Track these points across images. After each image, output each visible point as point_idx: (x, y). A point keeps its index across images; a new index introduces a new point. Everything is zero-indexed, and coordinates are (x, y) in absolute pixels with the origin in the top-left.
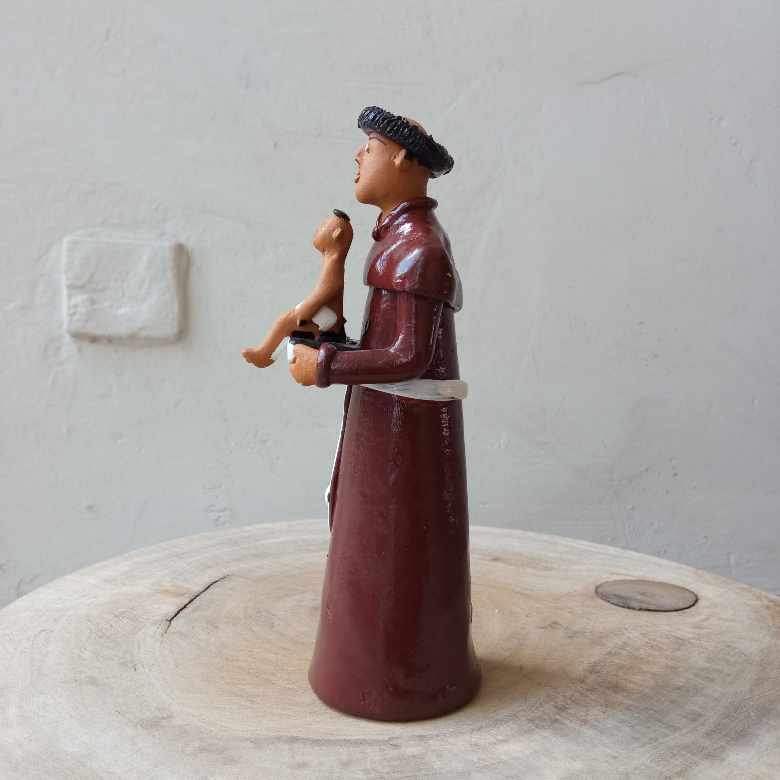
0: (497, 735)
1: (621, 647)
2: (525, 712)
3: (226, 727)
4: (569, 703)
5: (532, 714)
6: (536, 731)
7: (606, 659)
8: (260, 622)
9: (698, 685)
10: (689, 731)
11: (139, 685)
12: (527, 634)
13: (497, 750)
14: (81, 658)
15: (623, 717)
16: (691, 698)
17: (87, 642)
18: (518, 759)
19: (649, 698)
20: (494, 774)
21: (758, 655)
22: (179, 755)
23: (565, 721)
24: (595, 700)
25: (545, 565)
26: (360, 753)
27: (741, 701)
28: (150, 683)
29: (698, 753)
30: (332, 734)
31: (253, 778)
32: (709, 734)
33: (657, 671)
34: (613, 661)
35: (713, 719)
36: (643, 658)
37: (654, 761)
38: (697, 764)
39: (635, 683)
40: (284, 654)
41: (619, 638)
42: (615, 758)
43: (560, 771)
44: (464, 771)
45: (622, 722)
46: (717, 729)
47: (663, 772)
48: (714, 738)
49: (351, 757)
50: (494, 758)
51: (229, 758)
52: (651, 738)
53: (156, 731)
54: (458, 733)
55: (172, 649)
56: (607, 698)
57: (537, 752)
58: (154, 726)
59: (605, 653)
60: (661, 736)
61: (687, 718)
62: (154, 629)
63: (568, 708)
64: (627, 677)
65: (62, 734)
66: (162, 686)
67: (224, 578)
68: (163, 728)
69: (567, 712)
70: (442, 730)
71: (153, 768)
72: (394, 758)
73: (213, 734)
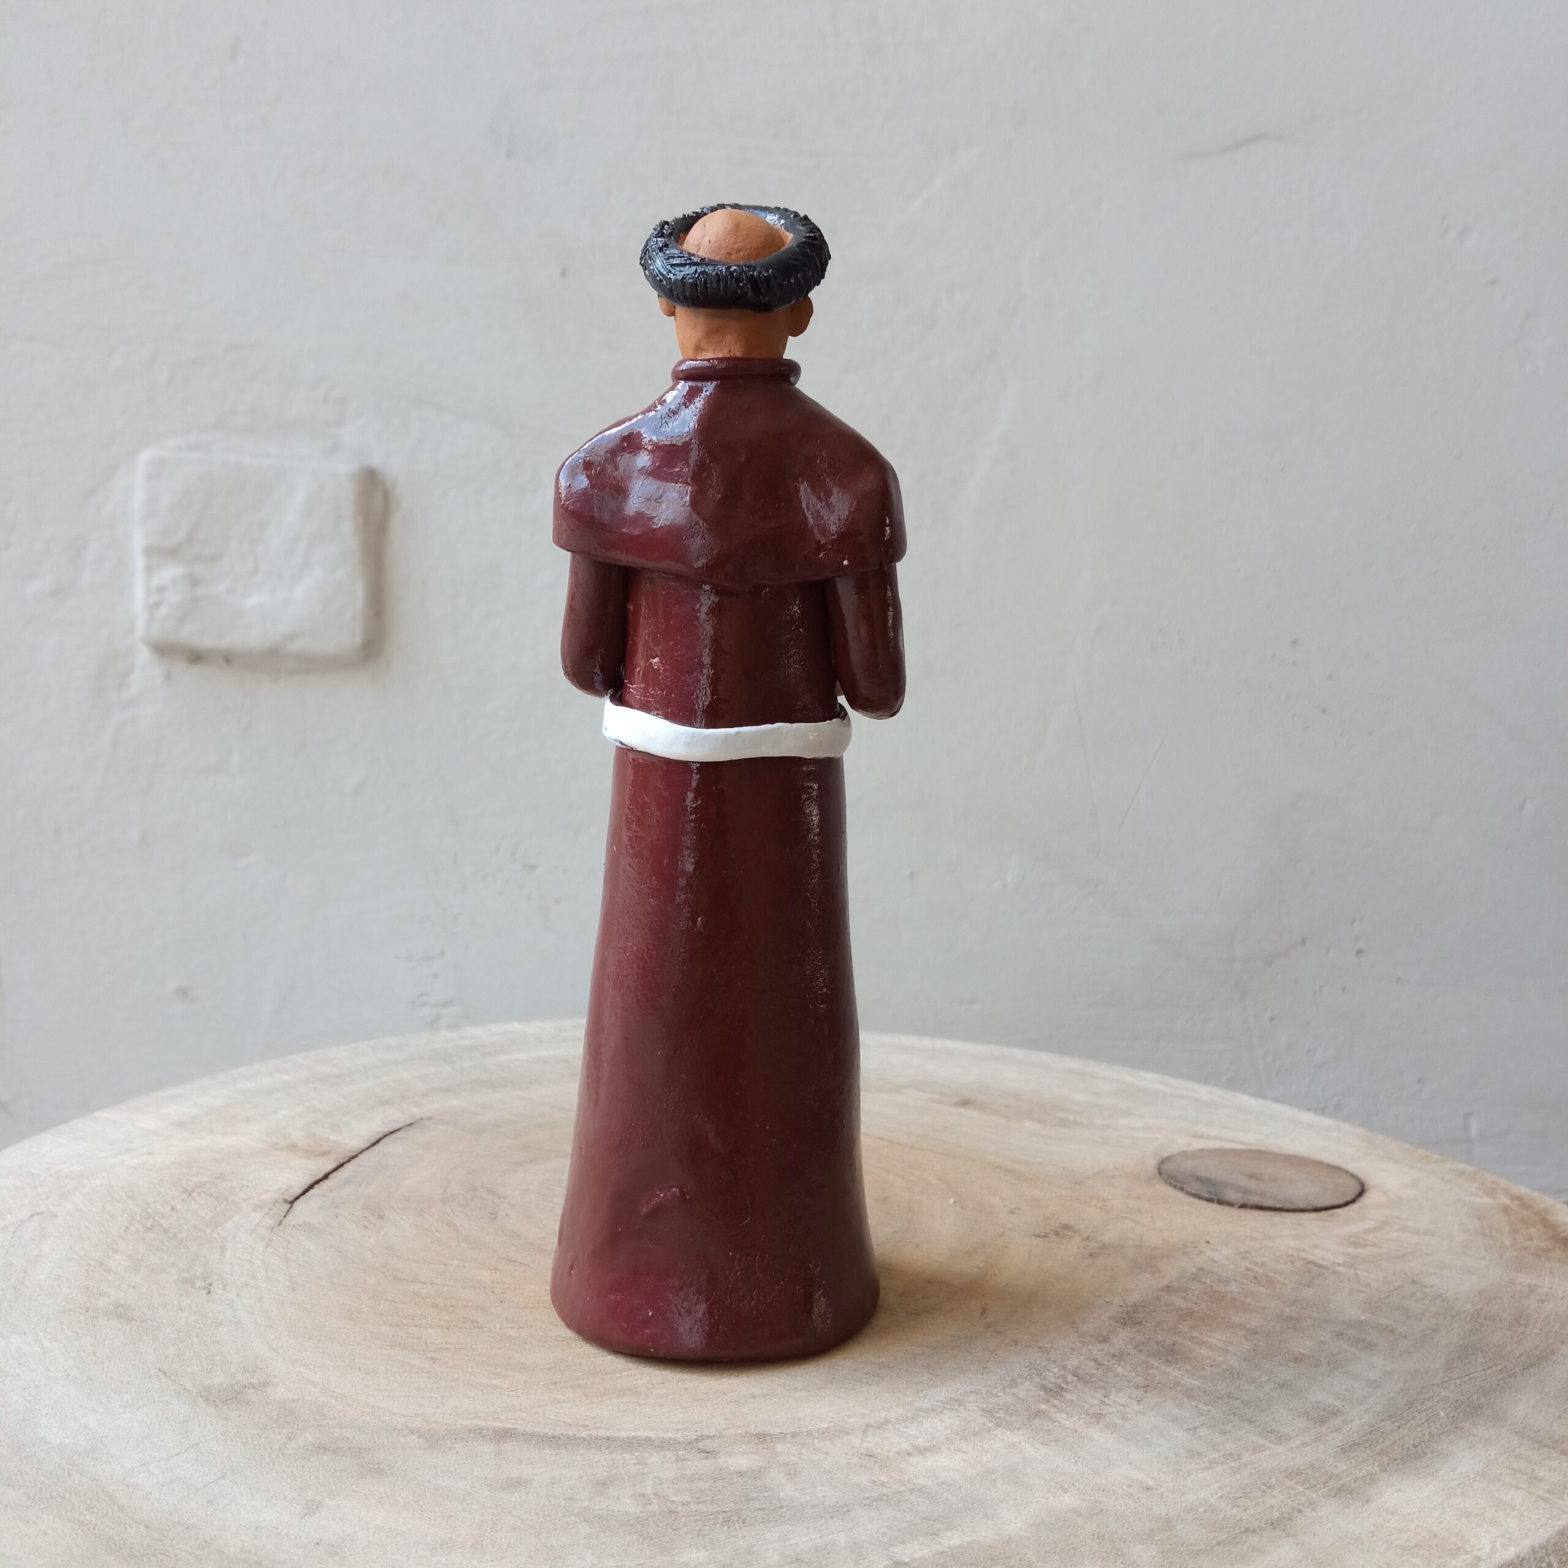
0: (916, 1438)
1: (1194, 1277)
2: (979, 1396)
3: (373, 1407)
4: (1070, 1380)
5: (993, 1400)
6: (994, 1433)
7: (1158, 1299)
8: (472, 1209)
9: (1339, 1353)
10: (1306, 1443)
11: (213, 1322)
12: (1006, 1247)
13: (912, 1466)
14: (104, 1267)
15: (1176, 1411)
16: (1320, 1379)
17: (121, 1238)
18: (951, 1485)
19: (1235, 1376)
20: (900, 1511)
21: (1471, 1300)
23: (1058, 1414)
24: (1125, 1376)
25: (1062, 1115)
26: (635, 1464)
27: (1423, 1388)
28: (235, 1320)
29: (1318, 1486)
30: (586, 1426)
31: (414, 1506)
32: (1346, 1450)
33: (1258, 1324)
34: (1173, 1303)
35: (1360, 1420)
36: (1234, 1299)
37: (1227, 1497)
38: (1313, 1506)
39: (1211, 1347)
40: (510, 1271)
41: (1191, 1259)
42: (1149, 1489)
43: (1032, 1509)
44: (838, 1505)
45: (1173, 1421)
46: (1366, 1440)
47: (1241, 1520)
48: (1356, 1458)
49: (615, 1471)
50: (903, 1482)
51: (372, 1466)
52: (1227, 1452)
53: (233, 1410)
54: (836, 1430)
55: (289, 1256)
56: (1148, 1374)
57: (991, 1472)
58: (230, 1401)
59: (1159, 1286)
60: (1248, 1449)
61: (1308, 1416)
62: (257, 1216)
63: (1066, 1391)
64: (1195, 1335)
65: (46, 1409)
66: (258, 1325)
67: (413, 1124)
68: (247, 1406)
69: (1064, 1397)
70: (806, 1424)
71: (218, 1479)
72: (702, 1475)
73: (347, 1419)
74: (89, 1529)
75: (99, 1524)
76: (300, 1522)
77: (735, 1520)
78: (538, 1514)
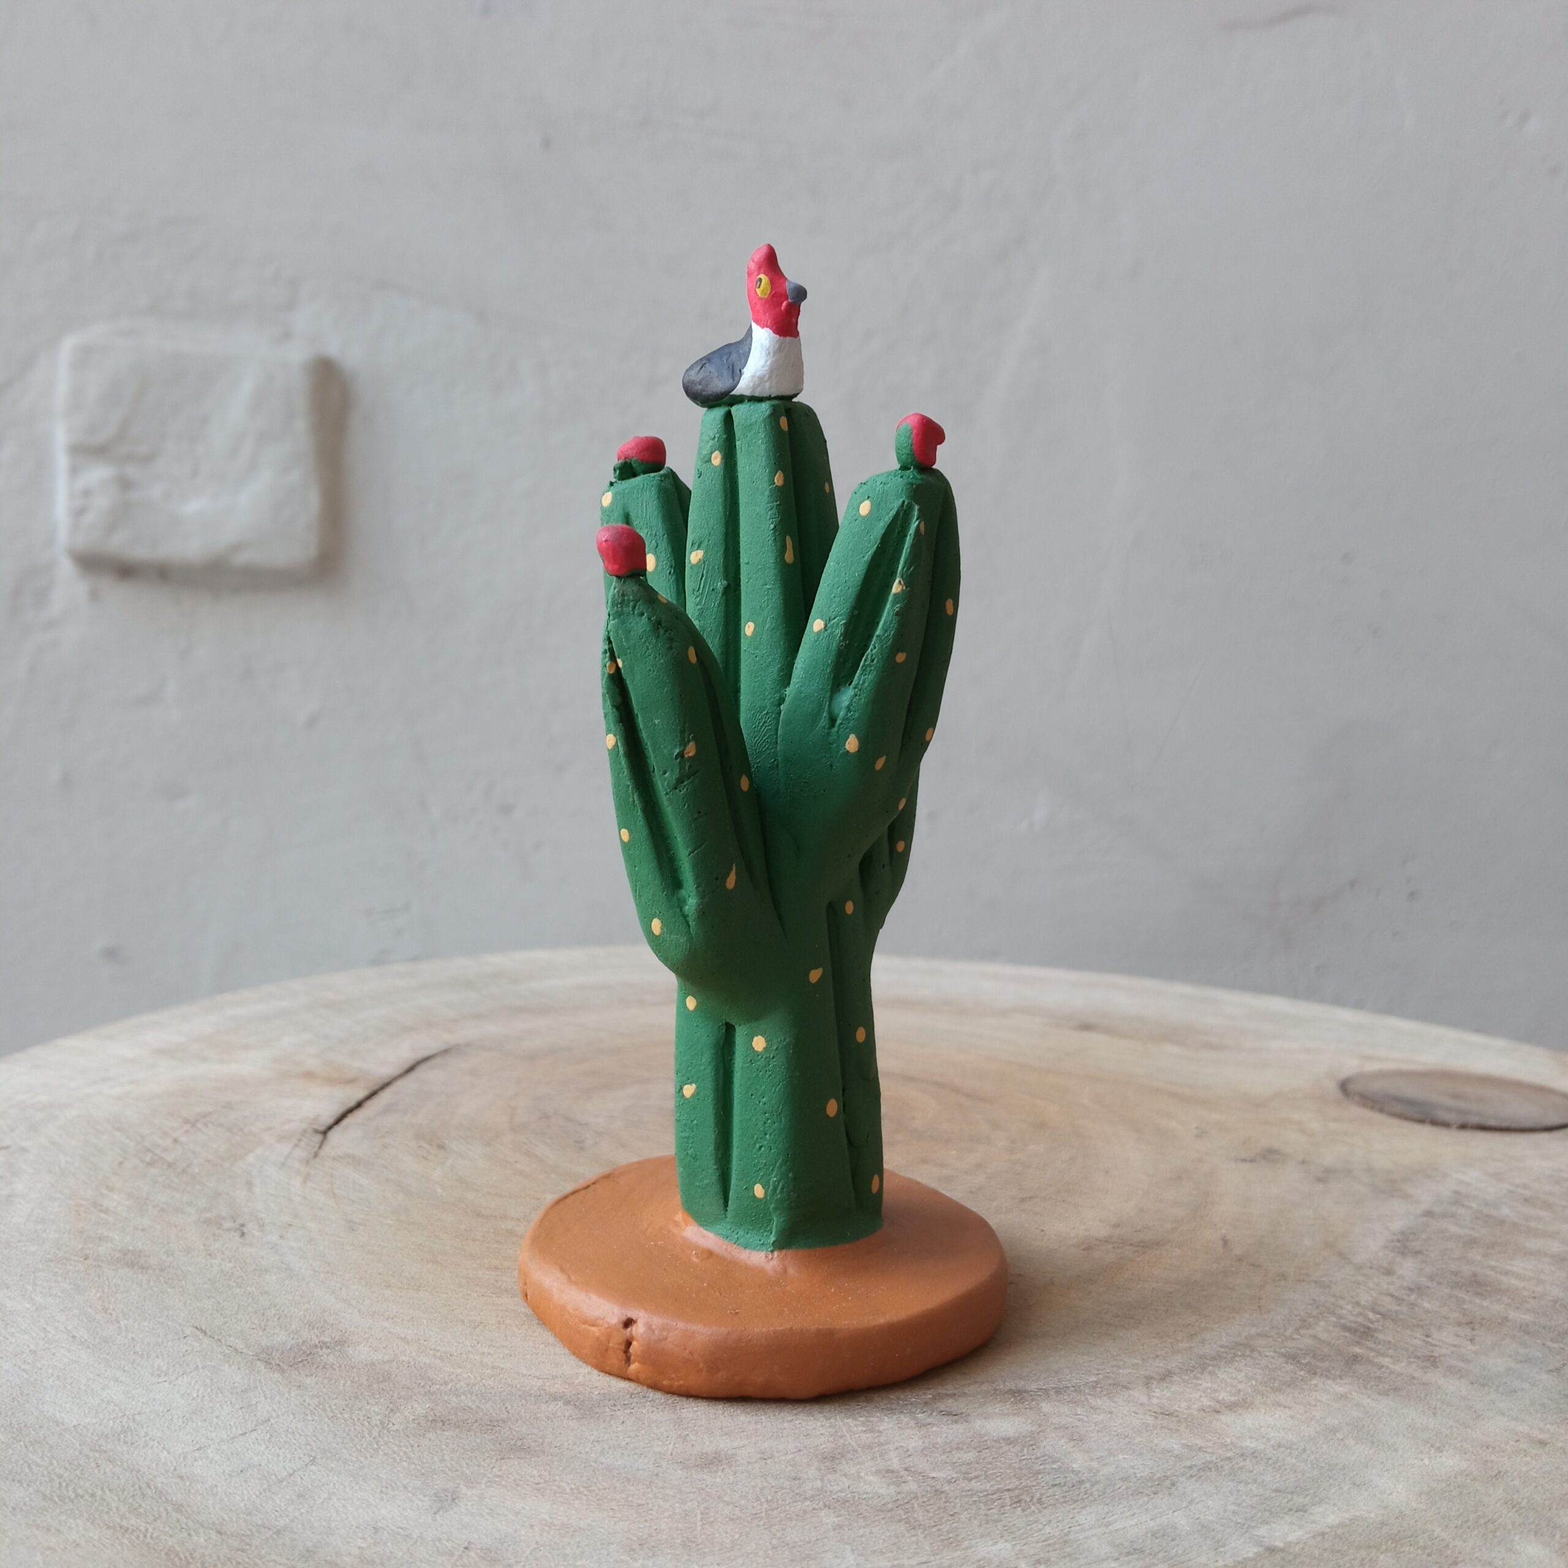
0: (1216, 1391)
1: (1454, 1200)
2: (1271, 1339)
3: (494, 1368)
4: (1374, 1319)
6: (1312, 1382)
7: (1426, 1225)
8: (551, 1138)
11: (255, 1269)
12: (1213, 1173)
13: (1227, 1425)
14: (99, 1208)
15: (1522, 1350)
17: (115, 1174)
18: (1290, 1448)
20: (1240, 1483)
22: (375, 1433)
23: (1380, 1358)
24: (1437, 1312)
25: (1203, 1038)
28: (283, 1266)
31: (586, 1493)
33: (1561, 1250)
34: (1446, 1230)
36: (1515, 1224)
41: (1439, 1182)
42: (1543, 1443)
43: (1410, 1475)
44: (1155, 1477)
45: (1526, 1361)
49: (842, 1441)
50: (1226, 1446)
51: (513, 1442)
53: (307, 1376)
54: (1110, 1384)
55: (336, 1191)
56: (1464, 1309)
57: (1334, 1430)
58: (301, 1364)
59: (1419, 1212)
62: (285, 1148)
63: (1377, 1331)
64: (1494, 1263)
65: (51, 1380)
66: (315, 1271)
67: (448, 1050)
68: (325, 1370)
69: (1377, 1338)
70: (1068, 1377)
71: (306, 1465)
72: (959, 1444)
73: (462, 1383)
74: (138, 1537)
75: (150, 1530)
76: (434, 1520)
77: (1028, 1499)
78: (758, 1499)
